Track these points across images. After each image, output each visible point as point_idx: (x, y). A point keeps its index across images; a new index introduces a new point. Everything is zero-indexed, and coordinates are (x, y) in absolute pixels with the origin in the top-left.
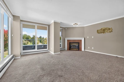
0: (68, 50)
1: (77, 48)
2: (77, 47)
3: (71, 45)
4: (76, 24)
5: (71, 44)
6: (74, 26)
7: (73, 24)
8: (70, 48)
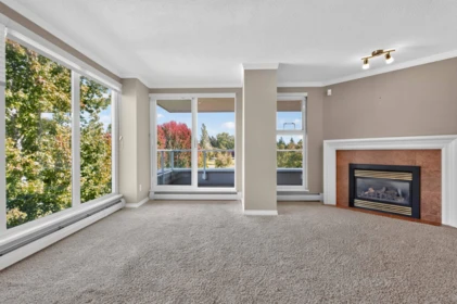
0: (338, 204)
1: (401, 200)
2: (404, 195)
3: (359, 181)
4: (380, 52)
5: (358, 174)
6: (366, 67)
7: (358, 59)
8: (353, 195)
